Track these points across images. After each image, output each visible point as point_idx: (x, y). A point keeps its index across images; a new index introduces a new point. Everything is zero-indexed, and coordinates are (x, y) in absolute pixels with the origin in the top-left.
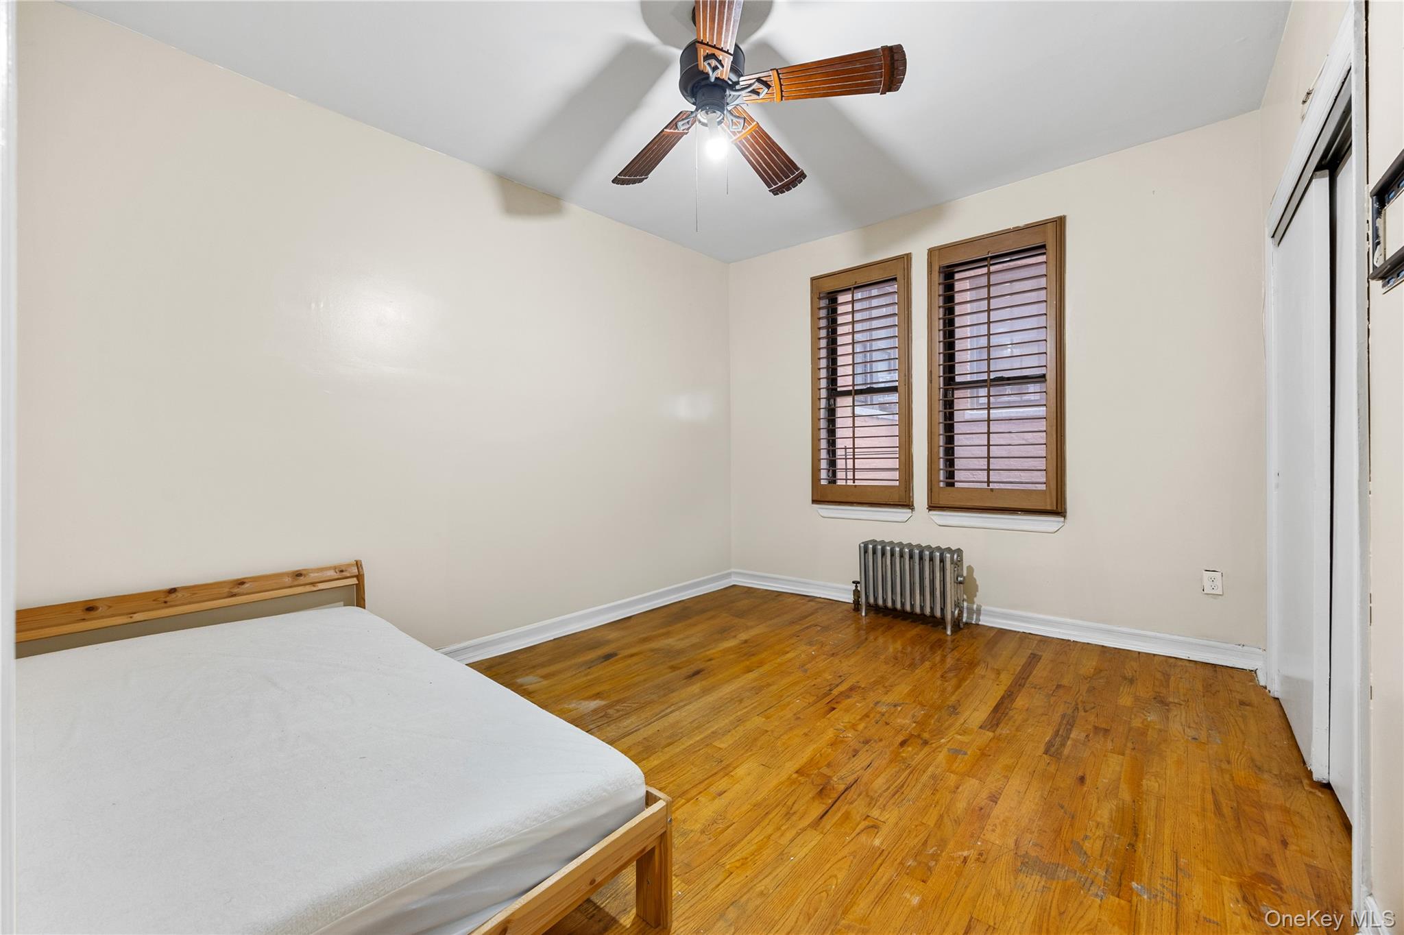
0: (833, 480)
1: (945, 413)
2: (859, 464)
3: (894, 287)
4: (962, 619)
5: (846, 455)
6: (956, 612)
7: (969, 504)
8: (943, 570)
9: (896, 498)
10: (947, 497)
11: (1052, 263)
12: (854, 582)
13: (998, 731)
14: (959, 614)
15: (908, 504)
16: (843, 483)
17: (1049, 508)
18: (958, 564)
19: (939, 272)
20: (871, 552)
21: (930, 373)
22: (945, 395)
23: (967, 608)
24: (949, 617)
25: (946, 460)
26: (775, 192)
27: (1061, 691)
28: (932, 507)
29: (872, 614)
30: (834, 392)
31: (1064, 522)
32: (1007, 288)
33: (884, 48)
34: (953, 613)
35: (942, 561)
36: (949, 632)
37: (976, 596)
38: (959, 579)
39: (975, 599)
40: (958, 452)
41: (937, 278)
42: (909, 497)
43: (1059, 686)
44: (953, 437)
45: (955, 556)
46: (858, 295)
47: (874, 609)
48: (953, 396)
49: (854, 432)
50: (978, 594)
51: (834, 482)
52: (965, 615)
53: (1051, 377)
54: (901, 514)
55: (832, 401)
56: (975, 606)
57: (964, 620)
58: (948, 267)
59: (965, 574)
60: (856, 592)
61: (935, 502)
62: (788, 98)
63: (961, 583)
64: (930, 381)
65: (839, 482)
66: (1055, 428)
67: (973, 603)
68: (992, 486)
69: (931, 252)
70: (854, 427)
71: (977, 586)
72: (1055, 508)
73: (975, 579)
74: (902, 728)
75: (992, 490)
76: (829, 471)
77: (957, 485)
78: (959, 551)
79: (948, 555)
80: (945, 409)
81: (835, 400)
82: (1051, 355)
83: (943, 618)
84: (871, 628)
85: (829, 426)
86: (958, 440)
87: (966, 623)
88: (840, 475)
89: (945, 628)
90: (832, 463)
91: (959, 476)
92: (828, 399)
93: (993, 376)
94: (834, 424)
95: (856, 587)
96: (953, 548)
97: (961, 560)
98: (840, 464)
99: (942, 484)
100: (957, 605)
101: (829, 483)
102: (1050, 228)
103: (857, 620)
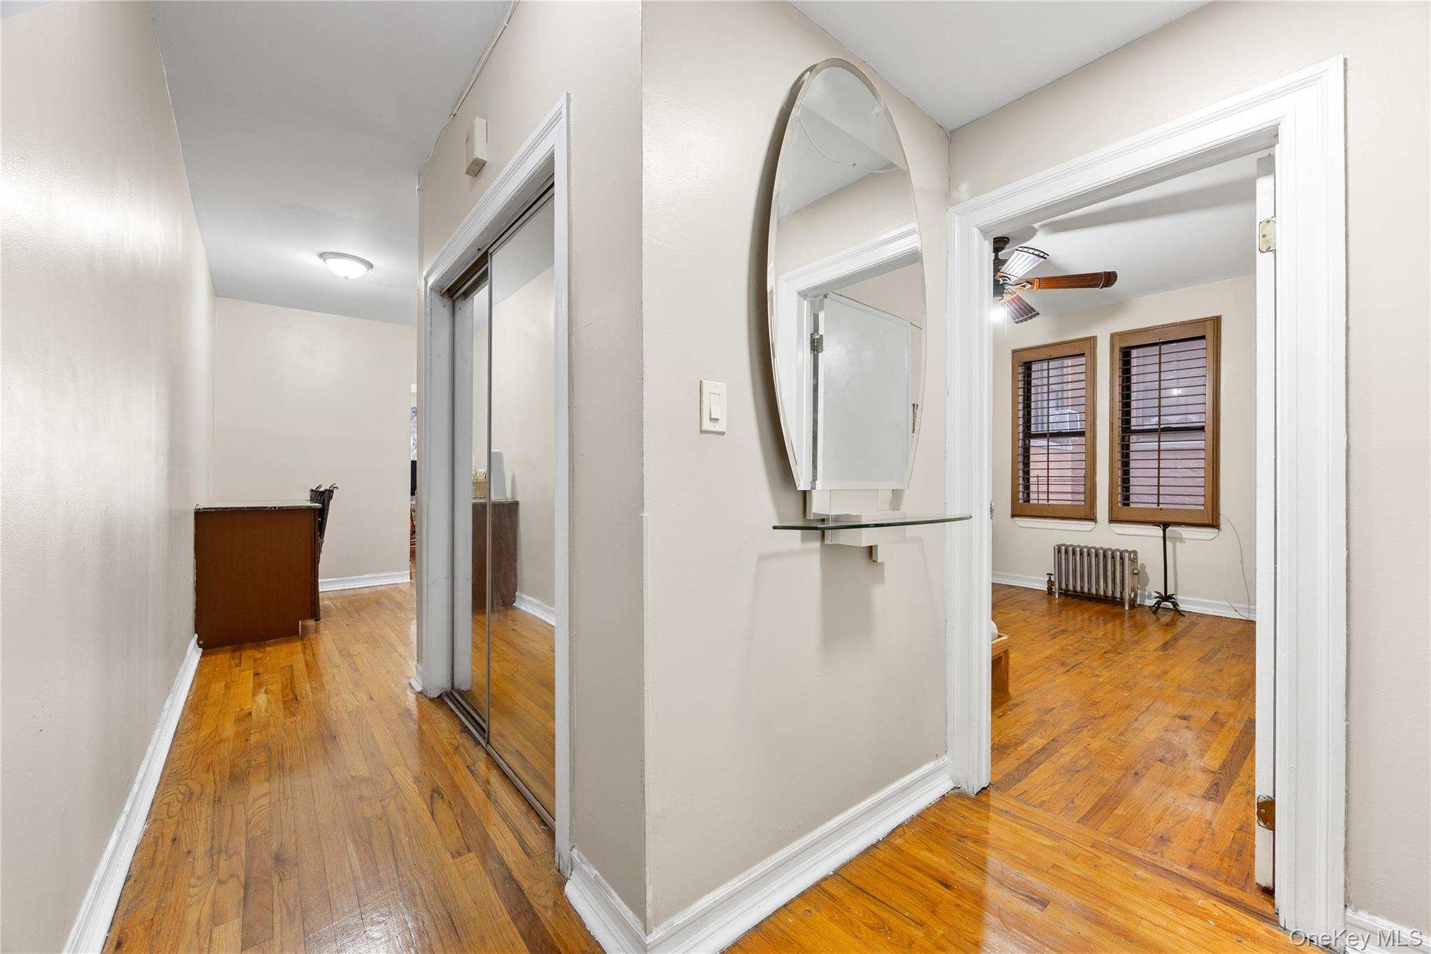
0: (1027, 500)
1: (1123, 453)
2: (1052, 488)
3: (1082, 360)
4: (1136, 601)
5: (1038, 482)
6: (1132, 595)
7: (1143, 519)
8: (1122, 565)
9: (1082, 514)
10: (1124, 513)
11: (1210, 348)
12: (1048, 574)
13: (1167, 652)
14: (1134, 596)
15: (1093, 519)
16: (1036, 502)
17: (1206, 522)
18: (1134, 560)
19: (1120, 351)
20: (1063, 552)
21: (1112, 424)
22: (1123, 439)
23: (1140, 594)
24: (1127, 597)
25: (1123, 487)
26: (1017, 323)
27: (1212, 639)
28: (1112, 521)
29: (1063, 597)
30: (1028, 435)
31: (1218, 533)
32: (1174, 365)
33: (1105, 273)
34: (1130, 595)
35: (1122, 558)
36: (1127, 608)
37: (1147, 585)
38: (1135, 571)
39: (1147, 588)
40: (1133, 481)
41: (1118, 355)
42: (1094, 513)
43: (1210, 637)
44: (1129, 470)
45: (1132, 555)
46: (1052, 364)
47: (1065, 593)
48: (1129, 441)
49: (1048, 465)
50: (1149, 584)
51: (1029, 501)
52: (1139, 599)
53: (1209, 428)
54: (1087, 526)
55: (1027, 441)
56: (1146, 593)
57: (1138, 602)
58: (1127, 348)
59: (1139, 568)
60: (1050, 583)
61: (1115, 516)
62: (1042, 288)
63: (1136, 574)
64: (1112, 429)
65: (1032, 502)
66: (1211, 466)
67: (1145, 590)
68: (1161, 506)
69: (1113, 336)
70: (1048, 461)
71: (1148, 579)
72: (1211, 522)
73: (1147, 574)
74: (1103, 648)
75: (1161, 509)
76: (1024, 493)
77: (1132, 505)
78: (1135, 552)
79: (1127, 554)
80: (1123, 450)
81: (1029, 441)
82: (1209, 414)
83: (1122, 598)
84: (1063, 606)
85: (1024, 460)
86: (1133, 473)
87: (1139, 605)
88: (1033, 496)
89: (1124, 606)
90: (1027, 487)
91: (1132, 498)
92: (1024, 440)
93: (1162, 426)
94: (1029, 459)
95: (1050, 577)
96: (1130, 550)
97: (1136, 559)
98: (1033, 488)
99: (1120, 505)
100: (1133, 590)
101: (1024, 502)
102: (1209, 324)
103: (1050, 602)
